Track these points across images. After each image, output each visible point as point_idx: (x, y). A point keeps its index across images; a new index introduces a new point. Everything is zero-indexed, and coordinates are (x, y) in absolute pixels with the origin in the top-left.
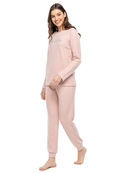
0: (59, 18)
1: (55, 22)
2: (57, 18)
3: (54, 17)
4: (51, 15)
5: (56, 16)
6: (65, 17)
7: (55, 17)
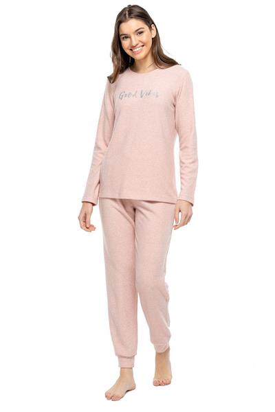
0: (140, 41)
1: (131, 50)
2: (135, 40)
3: (126, 37)
4: (121, 33)
5: (133, 37)
6: (153, 37)
7: (130, 37)
